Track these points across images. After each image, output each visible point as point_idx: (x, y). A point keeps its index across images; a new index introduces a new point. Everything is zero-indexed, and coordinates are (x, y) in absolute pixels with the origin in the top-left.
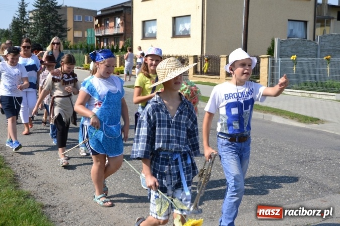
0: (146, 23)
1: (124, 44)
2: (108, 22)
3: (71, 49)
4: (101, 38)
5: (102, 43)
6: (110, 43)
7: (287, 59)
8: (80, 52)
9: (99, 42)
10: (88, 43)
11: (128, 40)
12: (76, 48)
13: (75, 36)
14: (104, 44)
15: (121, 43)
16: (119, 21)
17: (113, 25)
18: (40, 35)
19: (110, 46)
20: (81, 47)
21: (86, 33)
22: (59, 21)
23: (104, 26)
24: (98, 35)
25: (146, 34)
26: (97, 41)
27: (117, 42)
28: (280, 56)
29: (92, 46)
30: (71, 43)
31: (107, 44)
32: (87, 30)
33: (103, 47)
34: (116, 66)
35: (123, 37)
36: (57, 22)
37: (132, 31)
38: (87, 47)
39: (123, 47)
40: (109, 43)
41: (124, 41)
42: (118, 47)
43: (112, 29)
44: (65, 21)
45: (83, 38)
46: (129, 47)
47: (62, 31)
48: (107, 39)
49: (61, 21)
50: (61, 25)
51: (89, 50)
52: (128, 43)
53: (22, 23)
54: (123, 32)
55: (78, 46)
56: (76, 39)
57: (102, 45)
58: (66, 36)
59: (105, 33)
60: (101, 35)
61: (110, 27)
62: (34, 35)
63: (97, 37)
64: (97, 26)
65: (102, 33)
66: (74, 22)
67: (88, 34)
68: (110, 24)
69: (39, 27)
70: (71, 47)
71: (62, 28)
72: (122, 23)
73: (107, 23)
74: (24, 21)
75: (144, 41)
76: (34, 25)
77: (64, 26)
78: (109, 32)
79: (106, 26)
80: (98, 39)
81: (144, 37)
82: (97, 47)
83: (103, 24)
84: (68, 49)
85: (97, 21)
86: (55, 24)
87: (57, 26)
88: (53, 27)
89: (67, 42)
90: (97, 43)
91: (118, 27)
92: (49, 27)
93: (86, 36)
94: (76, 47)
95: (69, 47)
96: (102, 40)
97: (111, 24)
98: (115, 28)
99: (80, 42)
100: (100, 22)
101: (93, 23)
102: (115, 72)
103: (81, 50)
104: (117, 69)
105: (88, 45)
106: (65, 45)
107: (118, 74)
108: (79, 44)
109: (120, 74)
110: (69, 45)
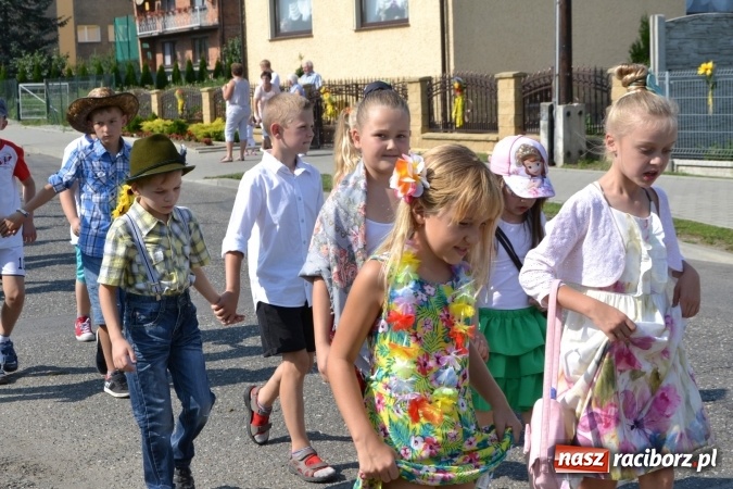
1: (223, 57)
3: (70, 77)
4: (155, 43)
5: (159, 57)
6: (183, 55)
7: (688, 73)
9: (149, 54)
10: (120, 58)
11: (233, 45)
12: (84, 75)
13: (80, 40)
14: (164, 60)
15: (214, 54)
17: (187, 4)
19: (183, 63)
20: (100, 71)
21: (111, 29)
23: (162, 7)
24: (146, 33)
25: (282, 25)
26: (144, 51)
27: (201, 51)
28: (668, 65)
29: (131, 67)
30: (72, 62)
31: (174, 59)
32: (113, 23)
33: (162, 68)
34: (202, 121)
35: (218, 35)
38: (116, 71)
39: (218, 65)
40: (179, 56)
41: (222, 47)
42: (204, 64)
43: (185, 15)
45: (104, 45)
46: (235, 65)
47: (42, 28)
48: (173, 44)
50: (39, 11)
51: (123, 77)
52: (233, 52)
54: (216, 22)
55: (92, 69)
56: (83, 49)
57: (159, 62)
58: (55, 41)
59: (164, 25)
60: (155, 33)
61: (180, 11)
63: (143, 40)
64: (141, 8)
65: (157, 27)
67: (117, 33)
70: (70, 71)
71: (42, 19)
75: (277, 43)
77: (47, 14)
78: (178, 23)
79: (168, 8)
80: (147, 46)
81: (277, 34)
82: (145, 67)
83: (158, 3)
84: (63, 79)
87: (28, 14)
88: (17, 16)
89: (60, 60)
90: (144, 56)
91: (203, 9)
93: (111, 38)
94: (84, 69)
95: (65, 72)
96: (159, 47)
97: (182, 1)
98: (194, 10)
99: (95, 57)
102: (199, 137)
103: (99, 78)
104: (203, 128)
105: (118, 63)
106: (53, 68)
107: (209, 143)
108: (92, 61)
109: (214, 142)
110: (63, 66)
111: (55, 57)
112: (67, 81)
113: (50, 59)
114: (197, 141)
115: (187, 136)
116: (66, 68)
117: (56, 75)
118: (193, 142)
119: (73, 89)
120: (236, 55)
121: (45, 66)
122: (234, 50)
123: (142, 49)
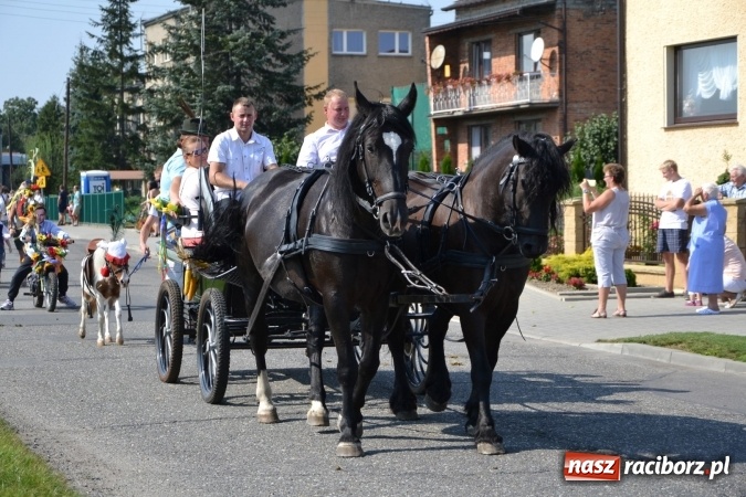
0: (687, 53)
2: (486, 55)
4: (456, 127)
5: (462, 148)
9: (447, 144)
11: (582, 133)
14: (470, 153)
16: (536, 48)
17: (511, 69)
23: (471, 73)
24: (445, 112)
25: (686, 106)
26: (440, 139)
32: (390, 94)
34: (560, 250)
35: (558, 116)
37: (624, 92)
41: (563, 135)
43: (507, 85)
48: (485, 130)
53: (117, 72)
54: (555, 96)
57: (462, 157)
59: (473, 101)
60: (459, 111)
61: (499, 79)
63: (439, 122)
64: (438, 74)
65: (462, 102)
66: (334, 58)
68: (495, 62)
69: (197, 85)
71: (290, 88)
72: (552, 59)
73: (481, 61)
74: (122, 65)
75: (678, 133)
76: (176, 81)
78: (493, 97)
79: (480, 74)
80: (444, 130)
81: (677, 119)
83: (464, 66)
85: (440, 51)
86: (262, 71)
87: (270, 78)
88: (254, 82)
90: (440, 147)
91: (536, 76)
92: (238, 83)
96: (463, 134)
97: (503, 64)
98: (522, 79)
100: (452, 59)
101: (422, 60)
102: (561, 275)
104: (567, 262)
107: (580, 286)
109: (587, 285)
114: (560, 281)
115: (543, 274)
118: (552, 283)
123: (437, 136)
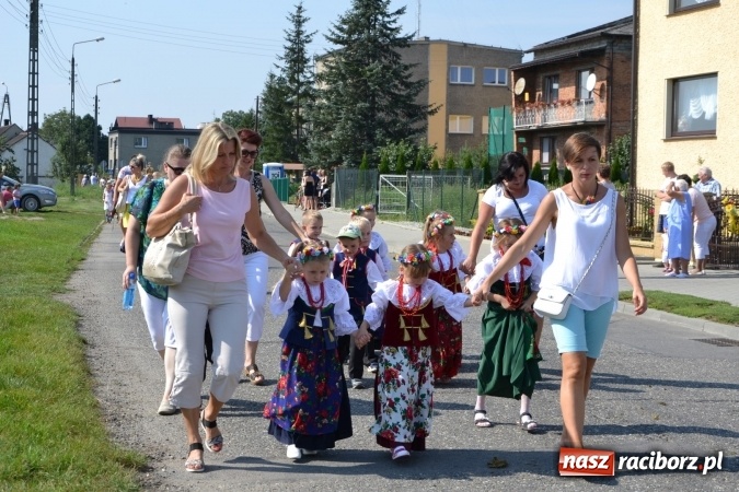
2: (556, 86)
3: (436, 170)
4: (531, 137)
5: (536, 153)
8: (464, 181)
9: (525, 149)
10: (492, 153)
11: (621, 144)
12: (452, 169)
13: (451, 131)
14: (541, 157)
16: (590, 81)
17: (573, 96)
18: (343, 128)
20: (470, 165)
21: (485, 120)
22: (403, 83)
23: (544, 98)
24: (524, 126)
25: (681, 124)
26: (520, 145)
30: (440, 154)
31: (553, 156)
32: (488, 113)
33: (538, 165)
35: (605, 131)
36: (395, 86)
38: (487, 166)
40: (558, 153)
41: (607, 145)
43: (568, 108)
44: (423, 84)
45: (477, 137)
47: (410, 116)
48: (553, 140)
49: (408, 85)
50: (409, 97)
52: (620, 152)
53: (295, 93)
54: (603, 116)
55: (460, 163)
56: (453, 140)
57: (535, 159)
58: (423, 130)
59: (544, 119)
60: (534, 126)
61: (563, 103)
62: (327, 129)
63: (520, 134)
64: (520, 98)
65: (537, 120)
66: (451, 86)
67: (491, 125)
68: (561, 91)
69: (342, 102)
70: (436, 164)
71: (411, 106)
72: (602, 89)
73: (552, 90)
74: (298, 88)
75: (674, 144)
76: (328, 99)
77: (417, 101)
78: (560, 117)
79: (549, 100)
80: (523, 140)
81: (673, 133)
83: (539, 93)
84: (428, 171)
85: (522, 82)
86: (390, 93)
87: (397, 100)
88: (385, 102)
89: (426, 151)
91: (590, 102)
92: (373, 102)
93: (485, 130)
94: (452, 164)
95: (431, 164)
96: (537, 143)
97: (567, 92)
98: (579, 103)
99: (465, 150)
100: (530, 88)
101: (508, 88)
103: (466, 173)
105: (490, 158)
106: (419, 159)
108: (461, 154)
110: (430, 159)
111: (421, 147)
112: (433, 174)
113: (416, 150)
116: (432, 161)
117: (421, 166)
119: (438, 183)
120: (623, 155)
121: (410, 157)
122: (621, 149)
123: (517, 143)
